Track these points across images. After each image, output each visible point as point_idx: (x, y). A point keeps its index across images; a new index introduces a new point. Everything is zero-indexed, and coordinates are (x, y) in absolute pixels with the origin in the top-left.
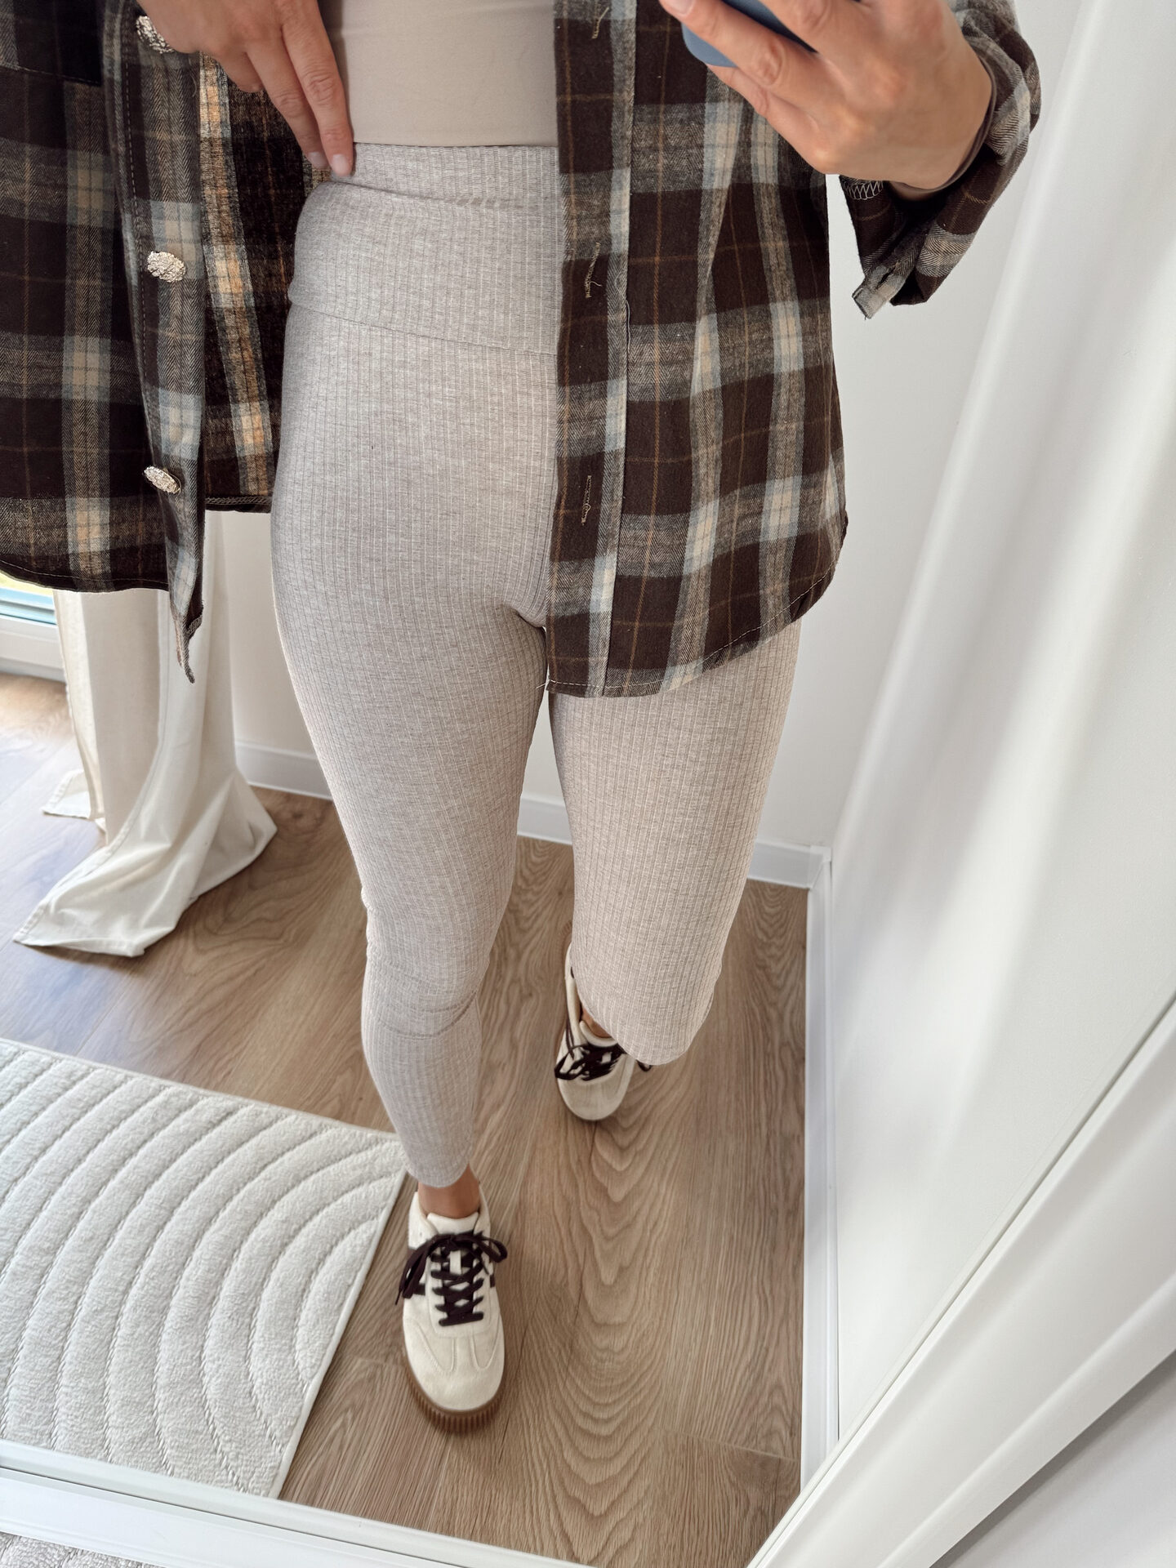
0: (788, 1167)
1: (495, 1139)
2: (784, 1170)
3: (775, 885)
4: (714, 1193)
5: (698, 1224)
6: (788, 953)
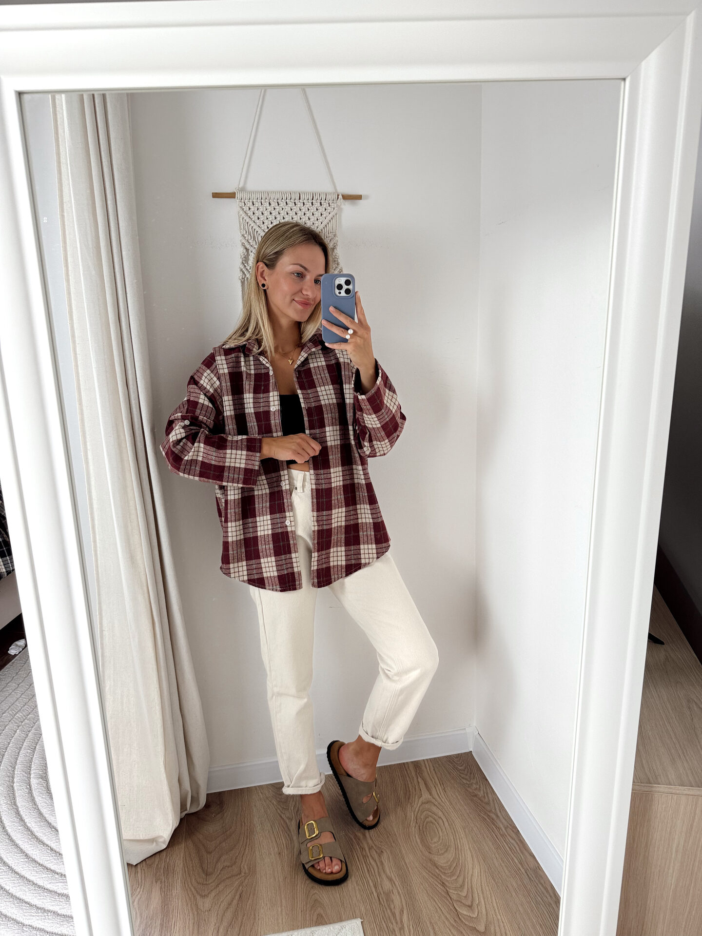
0: (543, 882)
2: (542, 885)
3: (456, 755)
4: (521, 909)
6: (481, 785)
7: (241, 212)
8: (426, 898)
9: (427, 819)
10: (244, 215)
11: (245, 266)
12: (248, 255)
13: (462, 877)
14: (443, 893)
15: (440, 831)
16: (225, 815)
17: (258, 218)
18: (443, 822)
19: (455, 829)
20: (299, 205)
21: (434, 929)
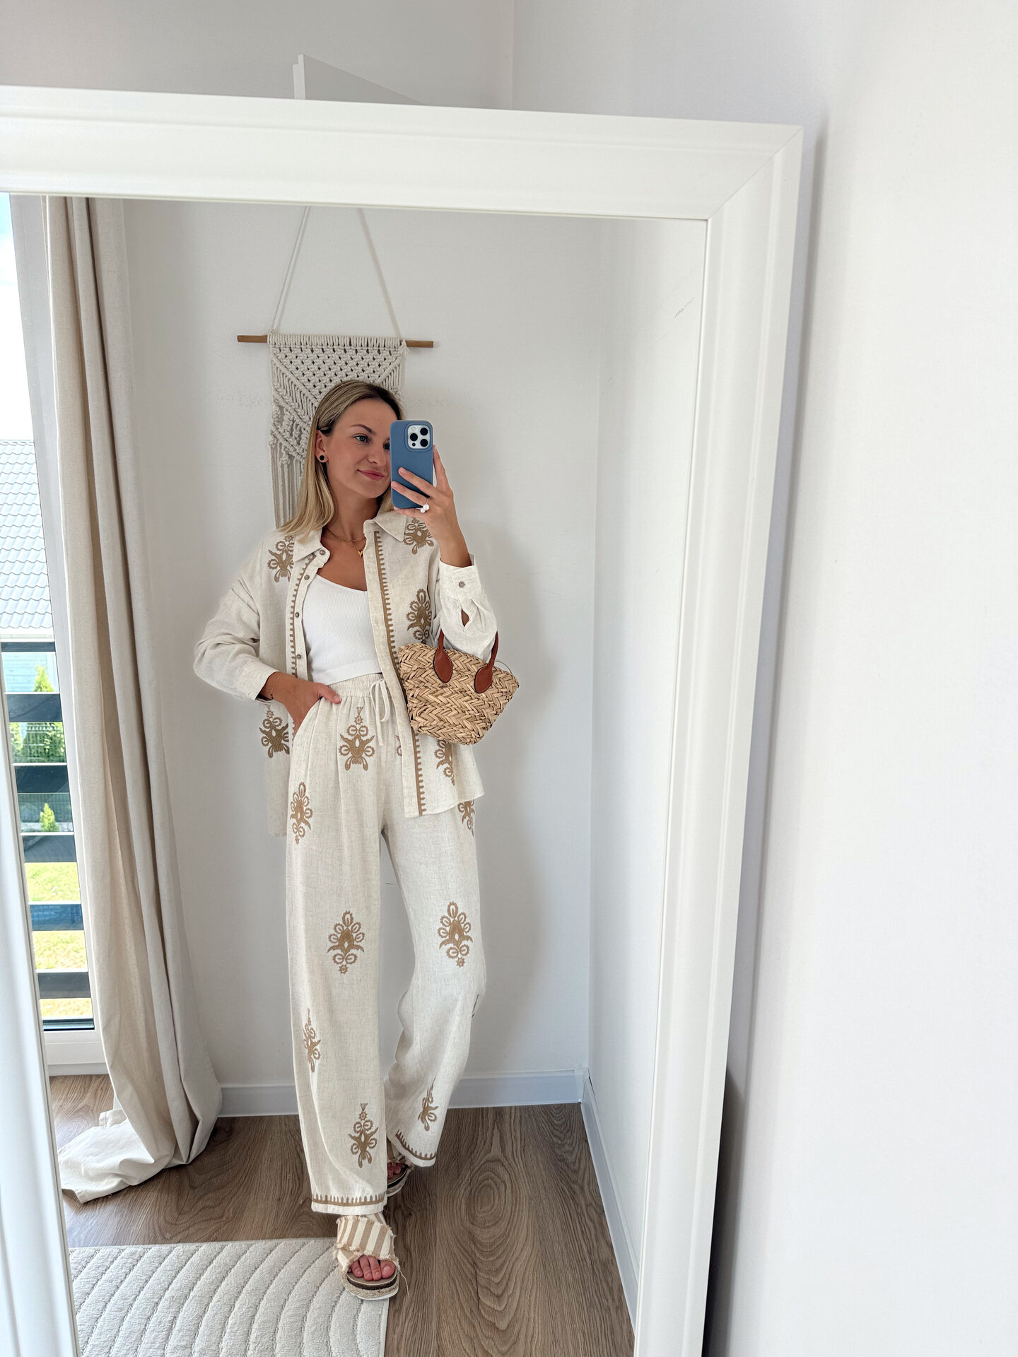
0: (610, 1279)
1: (411, 1311)
2: (607, 1283)
3: (557, 1105)
4: (566, 1310)
5: (560, 1327)
6: (577, 1147)
7: (275, 361)
8: (445, 1278)
9: (486, 1182)
10: (278, 364)
11: (278, 429)
12: (283, 414)
13: (503, 1258)
14: (469, 1276)
15: (497, 1198)
16: (230, 1145)
17: (297, 369)
18: (506, 1188)
19: (518, 1199)
20: (351, 352)
21: (439, 1317)
